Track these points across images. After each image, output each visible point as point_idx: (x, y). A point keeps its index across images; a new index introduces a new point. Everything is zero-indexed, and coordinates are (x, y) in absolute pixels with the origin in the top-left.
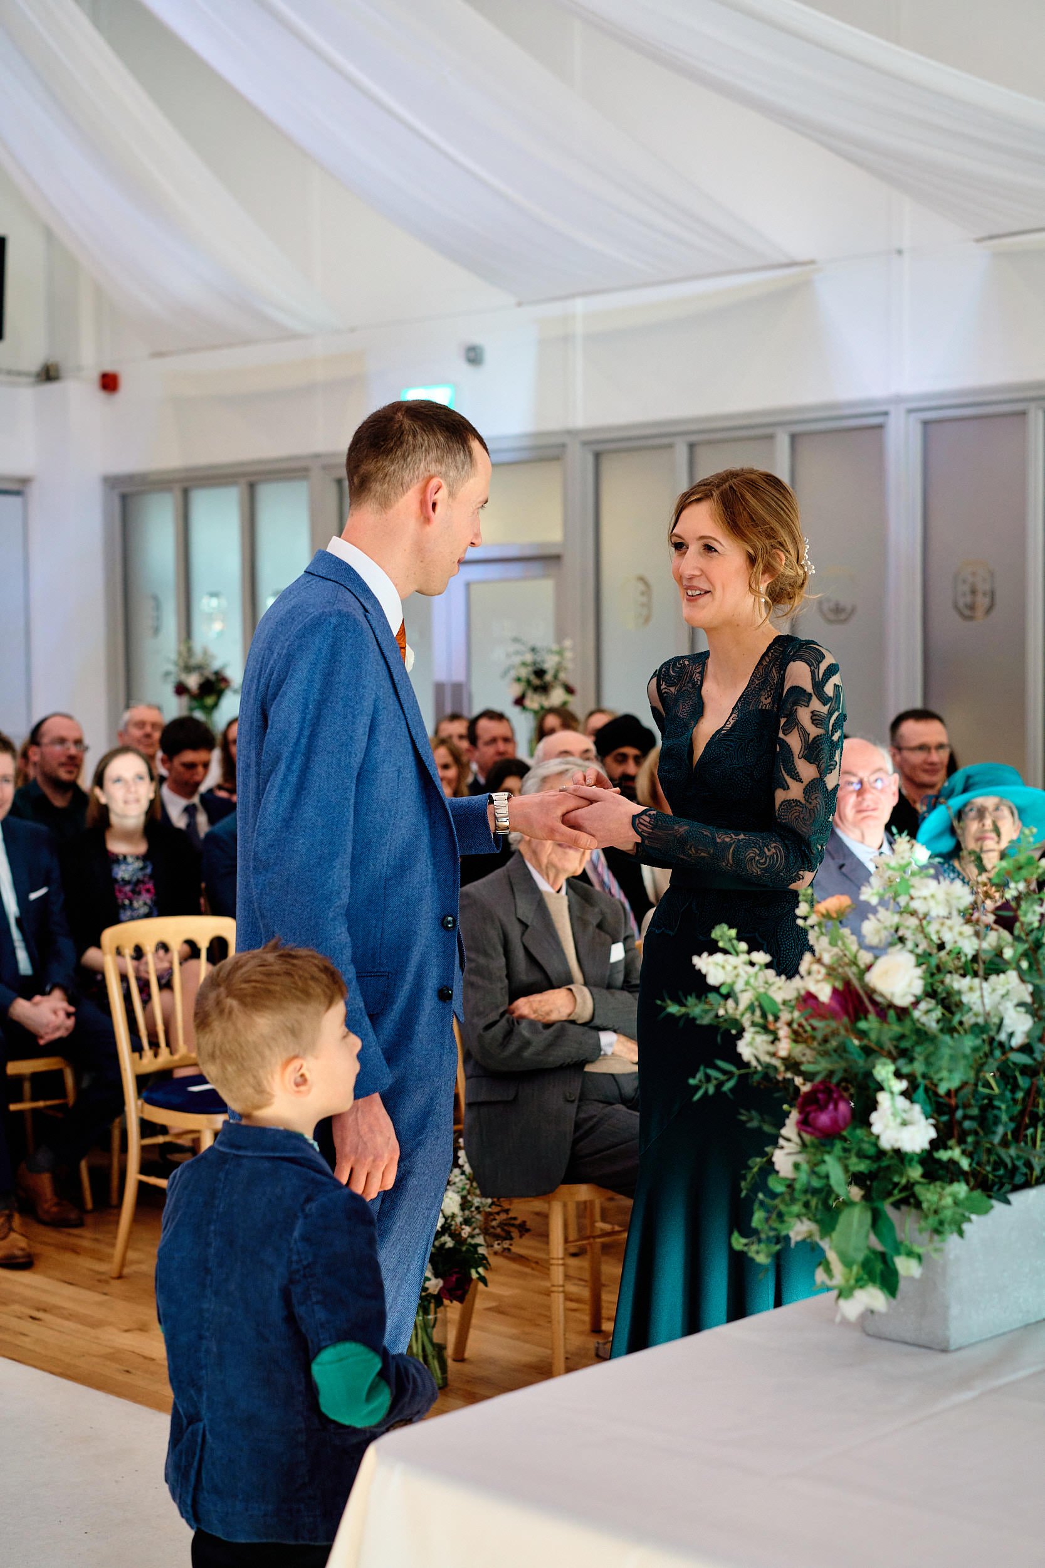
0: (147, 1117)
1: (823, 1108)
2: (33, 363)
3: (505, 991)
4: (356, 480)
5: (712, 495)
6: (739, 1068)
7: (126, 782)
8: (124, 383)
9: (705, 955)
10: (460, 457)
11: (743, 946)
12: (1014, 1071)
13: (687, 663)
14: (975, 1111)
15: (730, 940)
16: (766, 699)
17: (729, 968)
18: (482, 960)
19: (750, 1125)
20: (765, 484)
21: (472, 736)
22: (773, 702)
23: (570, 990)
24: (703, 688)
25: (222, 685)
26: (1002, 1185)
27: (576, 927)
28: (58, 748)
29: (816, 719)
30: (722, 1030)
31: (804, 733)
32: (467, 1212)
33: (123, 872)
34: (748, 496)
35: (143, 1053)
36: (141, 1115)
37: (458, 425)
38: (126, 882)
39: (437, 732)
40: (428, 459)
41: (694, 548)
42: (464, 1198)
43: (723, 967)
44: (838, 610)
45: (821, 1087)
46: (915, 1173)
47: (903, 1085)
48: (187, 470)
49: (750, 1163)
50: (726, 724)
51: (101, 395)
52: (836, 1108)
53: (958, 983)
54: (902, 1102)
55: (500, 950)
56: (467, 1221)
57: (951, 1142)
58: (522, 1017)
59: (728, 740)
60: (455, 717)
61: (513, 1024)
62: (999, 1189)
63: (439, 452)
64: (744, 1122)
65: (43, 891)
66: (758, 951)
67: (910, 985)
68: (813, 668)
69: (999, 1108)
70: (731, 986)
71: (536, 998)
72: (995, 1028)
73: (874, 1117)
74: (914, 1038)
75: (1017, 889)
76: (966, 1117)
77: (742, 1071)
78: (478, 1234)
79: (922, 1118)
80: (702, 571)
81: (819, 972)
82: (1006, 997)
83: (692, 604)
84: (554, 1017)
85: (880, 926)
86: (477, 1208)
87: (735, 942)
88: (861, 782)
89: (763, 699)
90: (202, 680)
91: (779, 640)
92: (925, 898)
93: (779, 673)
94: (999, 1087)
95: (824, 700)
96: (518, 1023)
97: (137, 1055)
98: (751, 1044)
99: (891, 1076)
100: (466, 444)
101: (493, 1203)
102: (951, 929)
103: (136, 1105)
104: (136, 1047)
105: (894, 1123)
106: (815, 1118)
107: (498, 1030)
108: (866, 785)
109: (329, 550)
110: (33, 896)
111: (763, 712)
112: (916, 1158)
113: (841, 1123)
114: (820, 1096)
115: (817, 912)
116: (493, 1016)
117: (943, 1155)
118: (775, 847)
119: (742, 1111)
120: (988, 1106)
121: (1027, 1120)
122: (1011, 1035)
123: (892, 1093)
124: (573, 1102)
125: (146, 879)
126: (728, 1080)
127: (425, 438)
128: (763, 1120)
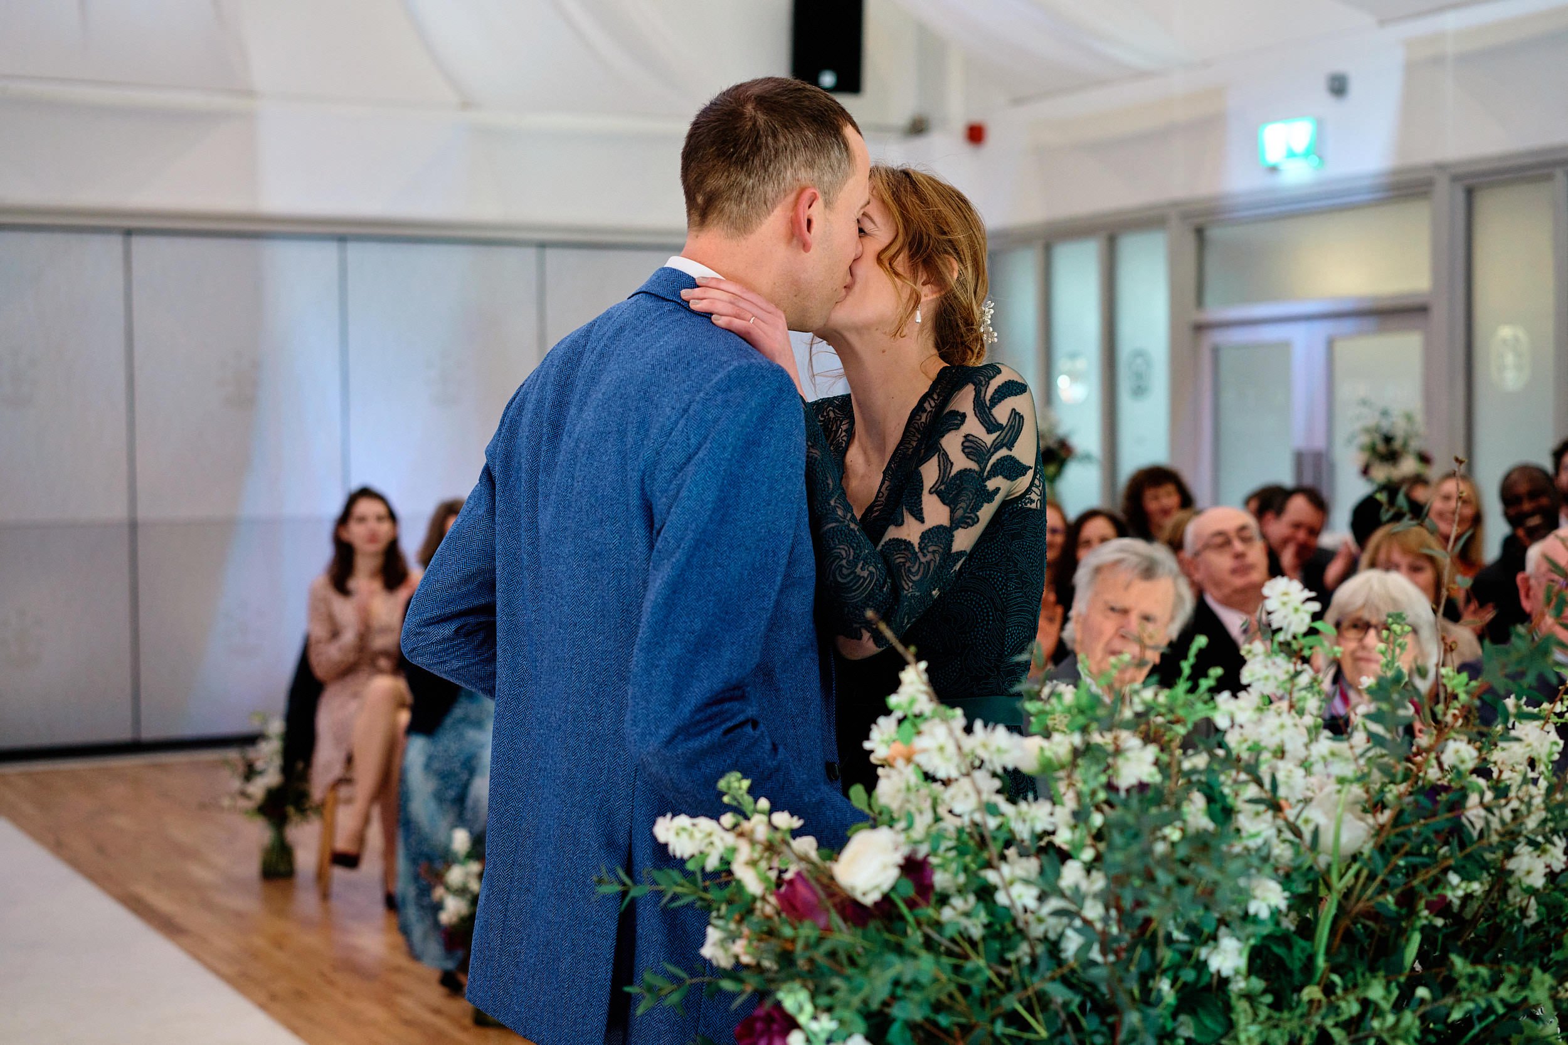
2: (903, 118)
4: (700, 199)
8: (990, 134)
10: (835, 153)
15: (742, 794)
17: (699, 836)
29: (971, 447)
31: (946, 462)
37: (826, 110)
40: (795, 164)
51: (968, 149)
63: (808, 153)
95: (991, 426)
100: (840, 134)
118: (871, 573)
127: (789, 136)
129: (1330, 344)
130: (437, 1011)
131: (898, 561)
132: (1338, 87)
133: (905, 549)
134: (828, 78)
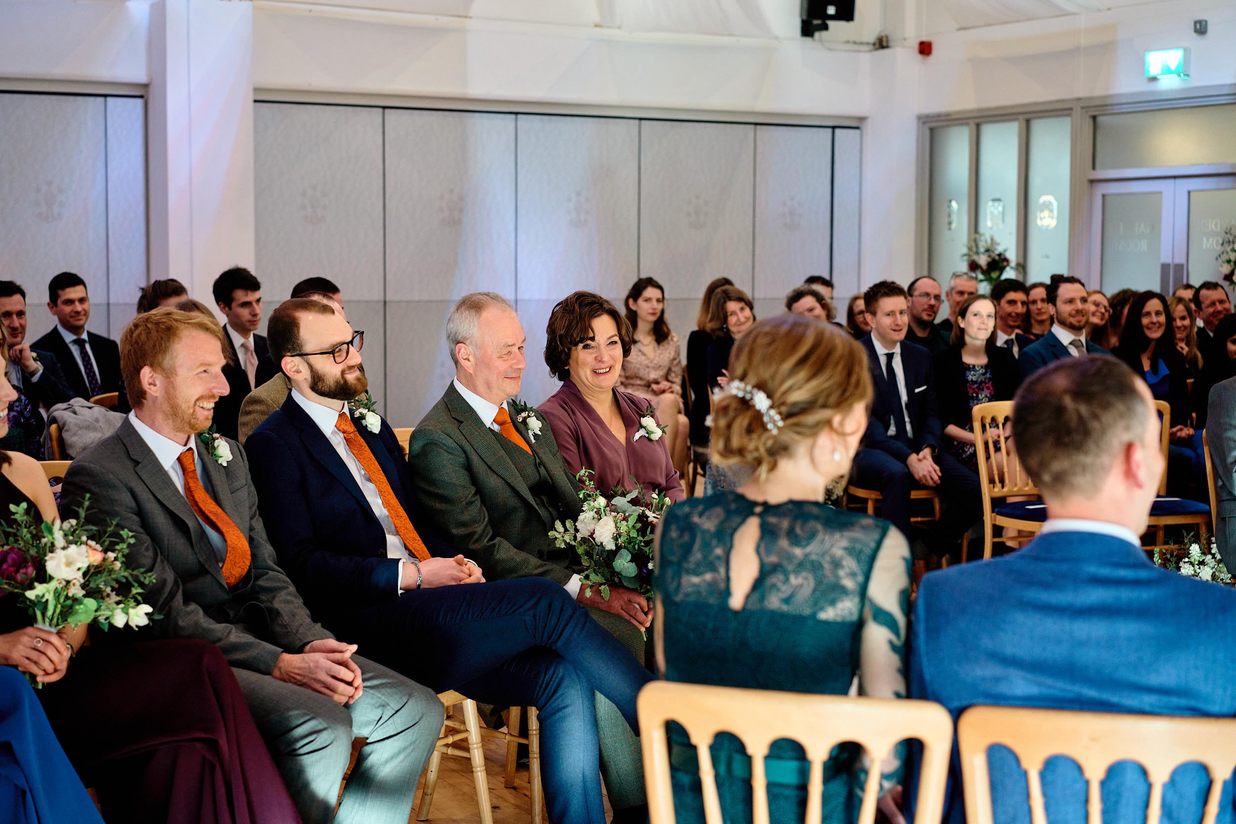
0: (997, 523)
2: (872, 38)
7: (982, 316)
8: (936, 49)
21: (1196, 299)
25: (1005, 264)
28: (924, 300)
33: (971, 376)
35: (995, 485)
36: (993, 523)
38: (974, 382)
39: (1174, 294)
48: (979, 110)
51: (919, 57)
60: (1185, 286)
65: (924, 388)
90: (989, 260)
97: (992, 485)
103: (991, 517)
104: (992, 481)
110: (918, 390)
125: (987, 381)
129: (1189, 193)
132: (1201, 28)
134: (831, 10)
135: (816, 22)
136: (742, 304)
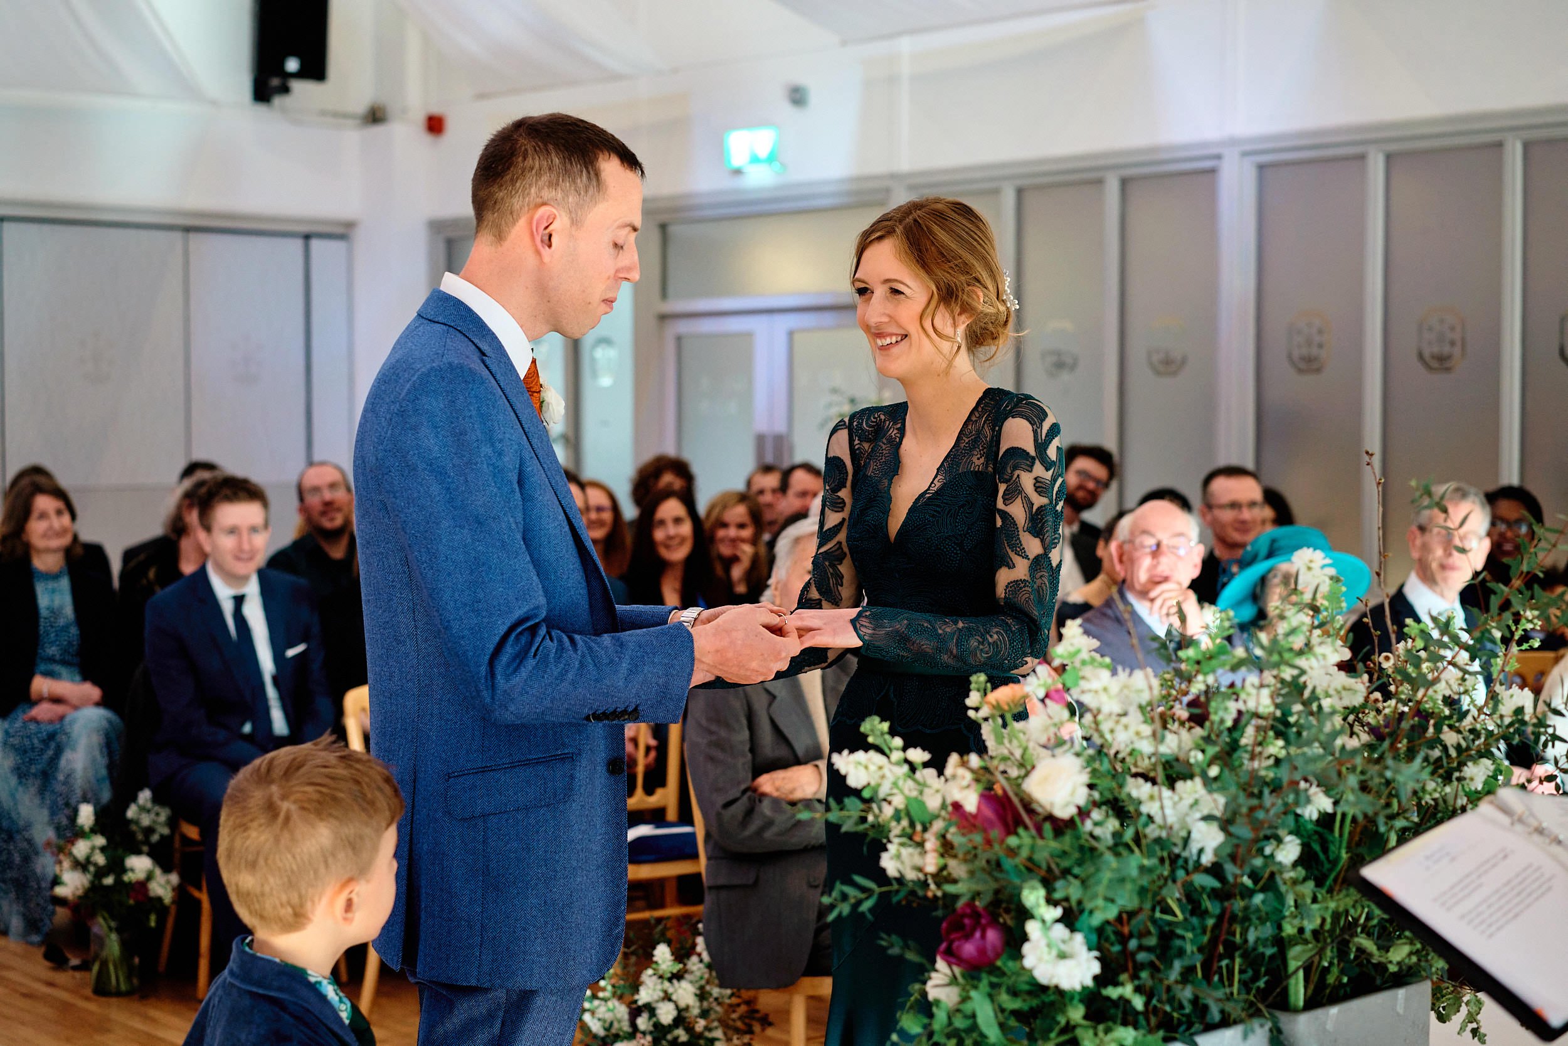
1: (968, 937)
2: (361, 106)
3: (749, 766)
5: (895, 231)
6: (880, 886)
8: (450, 125)
9: (846, 752)
11: (898, 742)
12: (1201, 894)
13: (883, 417)
14: (1152, 941)
15: (882, 734)
16: (978, 459)
17: (872, 768)
18: (723, 733)
19: (890, 952)
20: (953, 213)
22: (987, 460)
23: (817, 766)
24: (902, 446)
26: (1190, 1025)
27: (828, 699)
29: (1039, 486)
30: (868, 839)
31: (1028, 503)
32: (705, 1004)
34: (936, 229)
40: (540, 183)
41: (880, 292)
42: (702, 988)
43: (866, 767)
44: (1167, 362)
45: (968, 911)
46: (1076, 1013)
47: (1058, 912)
49: (910, 988)
50: (930, 486)
51: (427, 138)
52: (983, 936)
53: (1138, 789)
54: (1060, 930)
55: (744, 722)
56: (704, 1014)
57: (1124, 977)
58: (764, 795)
59: (934, 505)
60: (767, 469)
61: (755, 801)
62: (1188, 1029)
64: (885, 949)
65: (300, 648)
66: (915, 748)
67: (1073, 793)
68: (1035, 427)
69: (1183, 938)
70: (875, 791)
71: (779, 775)
72: (1180, 843)
73: (1026, 948)
74: (1076, 855)
75: (1205, 682)
76: (1141, 948)
77: (884, 889)
78: (716, 1028)
79: (1084, 949)
80: (890, 316)
81: (963, 778)
82: (1195, 808)
83: (885, 353)
84: (798, 795)
85: (1049, 722)
86: (716, 999)
87: (887, 737)
88: (1158, 545)
89: (975, 459)
91: (989, 392)
92: (1096, 692)
93: (993, 430)
94: (1183, 912)
95: (1047, 464)
96: (760, 801)
98: (898, 856)
99: (1042, 902)
101: (732, 995)
102: (1126, 727)
105: (1050, 956)
106: (959, 947)
107: (738, 809)
108: (1164, 548)
109: (442, 288)
110: (291, 653)
111: (977, 474)
112: (1077, 998)
113: (990, 953)
114: (967, 921)
115: (988, 703)
116: (734, 793)
117: (1113, 992)
119: (884, 935)
120: (1167, 936)
121: (1221, 949)
122: (1201, 851)
123: (1043, 921)
124: (816, 887)
126: (867, 898)
128: (906, 946)
129: (791, 334)
130: (51, 984)
131: (1023, 598)
132: (797, 97)
133: (1024, 587)
134: (292, 65)
135: (275, 82)
136: (60, 504)
